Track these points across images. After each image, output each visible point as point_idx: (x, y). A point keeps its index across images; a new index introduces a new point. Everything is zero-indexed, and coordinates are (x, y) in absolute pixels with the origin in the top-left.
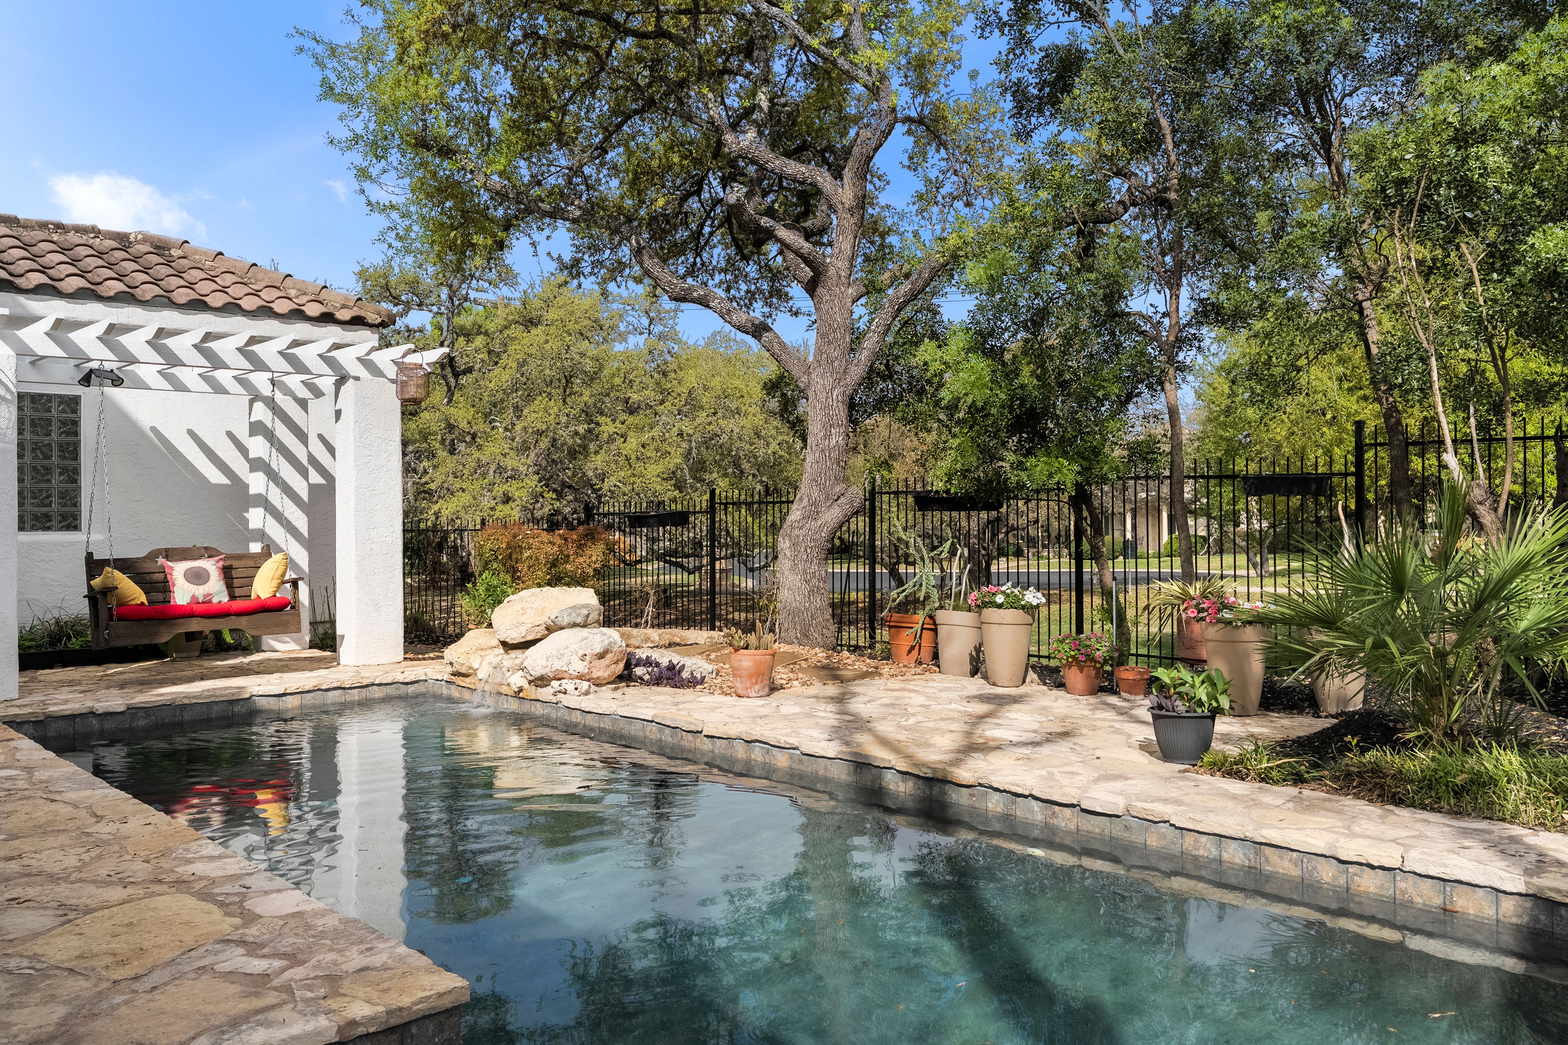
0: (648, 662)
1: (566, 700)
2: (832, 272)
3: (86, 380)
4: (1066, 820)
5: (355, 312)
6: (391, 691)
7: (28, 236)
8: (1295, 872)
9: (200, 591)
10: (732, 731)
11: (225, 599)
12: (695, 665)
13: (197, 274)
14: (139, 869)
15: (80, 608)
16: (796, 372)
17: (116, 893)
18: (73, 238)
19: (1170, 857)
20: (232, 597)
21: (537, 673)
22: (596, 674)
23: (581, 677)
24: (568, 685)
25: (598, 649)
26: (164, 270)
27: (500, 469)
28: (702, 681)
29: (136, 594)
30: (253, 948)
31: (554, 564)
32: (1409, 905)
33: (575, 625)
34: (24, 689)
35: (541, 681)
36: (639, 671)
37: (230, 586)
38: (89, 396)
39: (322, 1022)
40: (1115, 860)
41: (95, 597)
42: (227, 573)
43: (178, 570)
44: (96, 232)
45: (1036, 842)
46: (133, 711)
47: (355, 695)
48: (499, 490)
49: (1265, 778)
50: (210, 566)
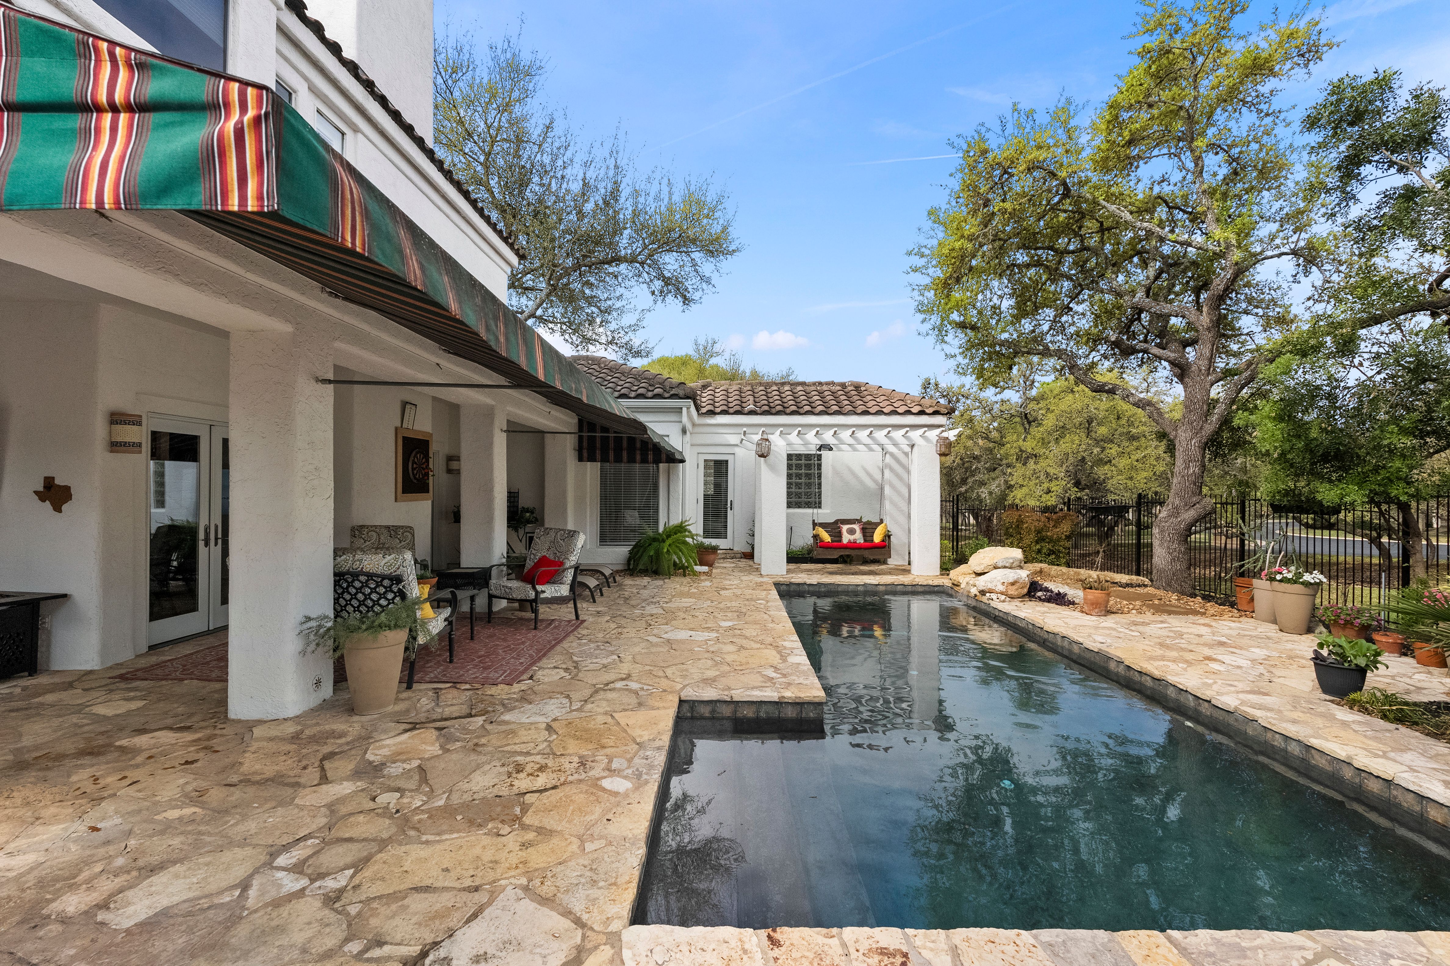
0: (1046, 590)
1: (993, 604)
2: (1194, 368)
3: (820, 449)
4: (1205, 709)
5: (936, 408)
6: (926, 589)
7: (808, 389)
8: (1329, 768)
9: (852, 538)
10: (1056, 630)
11: (862, 542)
12: (1075, 593)
13: (869, 398)
14: (769, 640)
15: (811, 541)
16: (1168, 430)
17: (759, 646)
18: (825, 388)
19: (1259, 743)
20: (865, 540)
21: (981, 588)
22: (1010, 592)
23: (1002, 593)
24: (994, 596)
25: (1011, 580)
26: (856, 398)
27: (1047, 474)
28: (1073, 603)
29: (826, 537)
30: (776, 669)
31: (1039, 532)
32: (1398, 806)
33: (1005, 567)
34: (789, 571)
35: (983, 593)
36: (1039, 594)
37: (864, 536)
38: (824, 453)
39: (776, 694)
40: (1230, 737)
41: (816, 537)
42: (864, 530)
43: (845, 528)
44: (833, 383)
45: (1190, 718)
46: (819, 584)
47: (910, 589)
48: (1046, 485)
49: (1384, 717)
50: (856, 527)
